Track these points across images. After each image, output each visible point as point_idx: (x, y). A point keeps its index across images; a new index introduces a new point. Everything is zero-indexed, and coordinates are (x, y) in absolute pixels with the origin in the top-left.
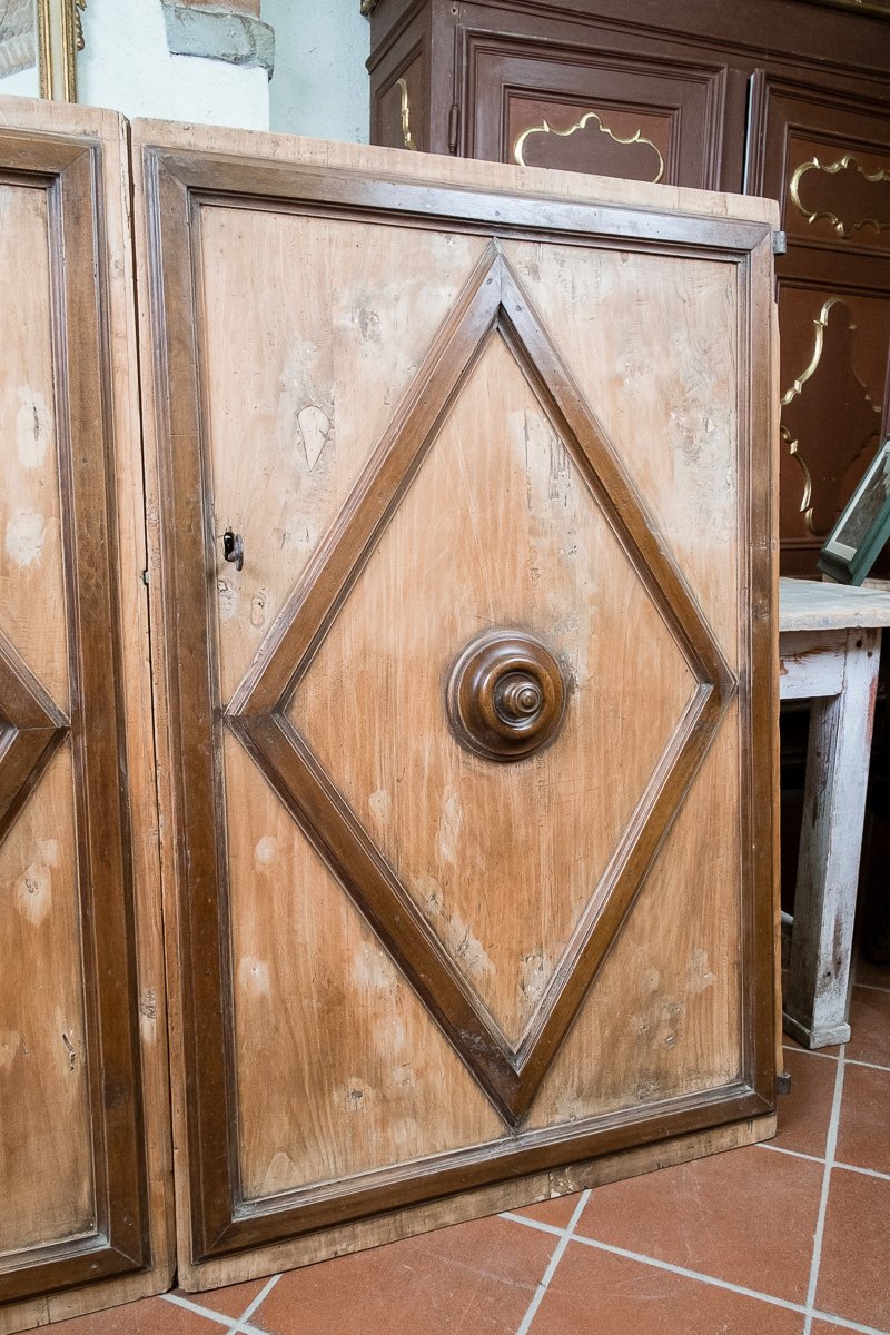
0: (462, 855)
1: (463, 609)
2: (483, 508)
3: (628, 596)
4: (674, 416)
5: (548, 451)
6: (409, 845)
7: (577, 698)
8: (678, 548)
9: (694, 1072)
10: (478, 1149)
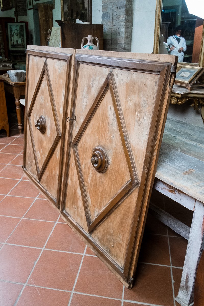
0: (91, 183)
1: (97, 141)
2: (102, 123)
3: (121, 151)
4: (137, 113)
5: (113, 115)
6: (85, 176)
7: (109, 166)
8: (132, 145)
9: (115, 257)
10: (85, 231)
